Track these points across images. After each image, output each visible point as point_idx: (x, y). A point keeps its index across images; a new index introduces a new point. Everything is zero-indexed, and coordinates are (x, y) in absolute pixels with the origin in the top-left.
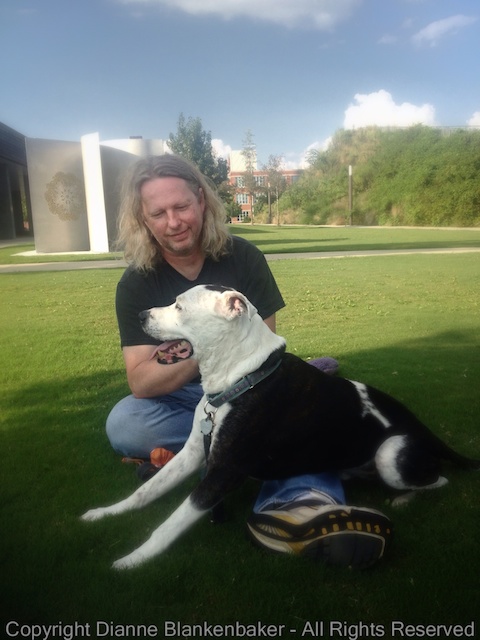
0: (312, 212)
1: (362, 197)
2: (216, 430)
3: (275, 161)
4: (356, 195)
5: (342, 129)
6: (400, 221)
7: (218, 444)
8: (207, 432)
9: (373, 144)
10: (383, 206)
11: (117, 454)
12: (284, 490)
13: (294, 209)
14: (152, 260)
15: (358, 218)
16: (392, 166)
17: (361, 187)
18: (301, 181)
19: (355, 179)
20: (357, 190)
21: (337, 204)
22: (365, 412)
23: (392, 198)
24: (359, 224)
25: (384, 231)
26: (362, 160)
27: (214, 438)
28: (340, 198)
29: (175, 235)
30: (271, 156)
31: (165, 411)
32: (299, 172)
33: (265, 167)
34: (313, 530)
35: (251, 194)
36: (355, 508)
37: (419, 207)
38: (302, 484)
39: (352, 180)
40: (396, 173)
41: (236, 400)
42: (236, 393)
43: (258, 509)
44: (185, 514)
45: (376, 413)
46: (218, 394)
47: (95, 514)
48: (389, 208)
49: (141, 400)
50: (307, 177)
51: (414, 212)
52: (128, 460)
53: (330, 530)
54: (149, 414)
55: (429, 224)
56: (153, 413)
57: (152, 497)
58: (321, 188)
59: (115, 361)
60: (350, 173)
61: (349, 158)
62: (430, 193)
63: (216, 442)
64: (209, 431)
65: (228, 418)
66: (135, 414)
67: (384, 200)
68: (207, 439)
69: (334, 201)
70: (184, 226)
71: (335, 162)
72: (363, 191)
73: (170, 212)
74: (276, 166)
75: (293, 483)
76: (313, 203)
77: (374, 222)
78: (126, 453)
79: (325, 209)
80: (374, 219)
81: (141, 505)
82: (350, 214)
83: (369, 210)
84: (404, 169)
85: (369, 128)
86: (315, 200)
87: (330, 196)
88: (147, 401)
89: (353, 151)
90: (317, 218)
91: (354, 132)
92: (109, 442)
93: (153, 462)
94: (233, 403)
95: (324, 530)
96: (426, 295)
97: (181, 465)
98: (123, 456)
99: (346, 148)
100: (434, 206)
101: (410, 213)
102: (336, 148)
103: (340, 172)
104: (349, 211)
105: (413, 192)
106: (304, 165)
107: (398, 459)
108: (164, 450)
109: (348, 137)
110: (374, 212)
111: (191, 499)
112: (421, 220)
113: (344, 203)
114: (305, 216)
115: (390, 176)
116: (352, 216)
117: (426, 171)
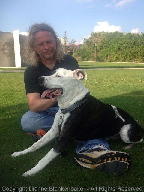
0: (84, 57)
1: (99, 53)
2: (64, 123)
3: (73, 41)
4: (98, 52)
5: (93, 32)
6: (111, 60)
7: (64, 128)
8: (60, 123)
9: (103, 37)
10: (106, 56)
11: (25, 132)
12: (87, 144)
13: (79, 56)
14: (37, 62)
15: (98, 59)
16: (109, 44)
17: (99, 50)
18: (81, 48)
19: (97, 47)
20: (98, 51)
21: (92, 55)
22: (117, 116)
23: (108, 54)
24: (98, 61)
25: (106, 63)
26: (99, 42)
27: (62, 126)
28: (93, 53)
29: (47, 53)
30: (72, 40)
31: (42, 116)
32: (80, 45)
33: (70, 43)
34: (101, 160)
35: (66, 51)
36: (117, 152)
37: (116, 56)
38: (94, 142)
39: (96, 48)
40: (110, 46)
41: (72, 111)
42: (73, 108)
43: (78, 152)
44: (51, 154)
45: (120, 117)
46: (65, 109)
47: (17, 154)
48: (107, 56)
49: (34, 113)
50: (83, 47)
51: (115, 58)
52: (29, 133)
53: (108, 160)
54: (37, 117)
55: (119, 61)
56: (38, 117)
57: (38, 148)
58: (87, 50)
59: (24, 100)
60: (96, 46)
61: (95, 41)
62: (119, 52)
63: (63, 127)
64: (61, 123)
65: (69, 119)
66: (32, 117)
67: (106, 54)
68: (60, 126)
69: (91, 54)
70: (50, 49)
71: (91, 42)
72: (100, 51)
73: (45, 44)
74: (74, 43)
75: (90, 142)
76: (84, 55)
77: (103, 61)
78: (28, 131)
79: (88, 57)
80: (103, 60)
81: (34, 150)
82: (96, 58)
83: (101, 57)
84: (112, 45)
85: (102, 32)
86: (85, 54)
87: (90, 53)
88: (36, 113)
89: (97, 39)
90: (86, 59)
91: (97, 33)
92: (22, 127)
93: (38, 134)
94: (71, 112)
95: (105, 160)
96: (122, 81)
97: (49, 136)
98: (27, 132)
99: (95, 38)
100: (121, 56)
101: (114, 58)
102: (91, 38)
103: (93, 45)
104: (95, 57)
105: (114, 52)
106: (82, 43)
107: (128, 133)
108: (42, 130)
109: (95, 35)
110: (103, 58)
111: (54, 149)
112: (117, 60)
113: (94, 55)
114: (82, 58)
115: (108, 47)
116: (96, 59)
117: (119, 45)
